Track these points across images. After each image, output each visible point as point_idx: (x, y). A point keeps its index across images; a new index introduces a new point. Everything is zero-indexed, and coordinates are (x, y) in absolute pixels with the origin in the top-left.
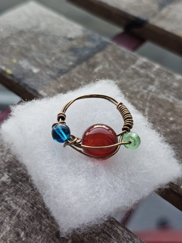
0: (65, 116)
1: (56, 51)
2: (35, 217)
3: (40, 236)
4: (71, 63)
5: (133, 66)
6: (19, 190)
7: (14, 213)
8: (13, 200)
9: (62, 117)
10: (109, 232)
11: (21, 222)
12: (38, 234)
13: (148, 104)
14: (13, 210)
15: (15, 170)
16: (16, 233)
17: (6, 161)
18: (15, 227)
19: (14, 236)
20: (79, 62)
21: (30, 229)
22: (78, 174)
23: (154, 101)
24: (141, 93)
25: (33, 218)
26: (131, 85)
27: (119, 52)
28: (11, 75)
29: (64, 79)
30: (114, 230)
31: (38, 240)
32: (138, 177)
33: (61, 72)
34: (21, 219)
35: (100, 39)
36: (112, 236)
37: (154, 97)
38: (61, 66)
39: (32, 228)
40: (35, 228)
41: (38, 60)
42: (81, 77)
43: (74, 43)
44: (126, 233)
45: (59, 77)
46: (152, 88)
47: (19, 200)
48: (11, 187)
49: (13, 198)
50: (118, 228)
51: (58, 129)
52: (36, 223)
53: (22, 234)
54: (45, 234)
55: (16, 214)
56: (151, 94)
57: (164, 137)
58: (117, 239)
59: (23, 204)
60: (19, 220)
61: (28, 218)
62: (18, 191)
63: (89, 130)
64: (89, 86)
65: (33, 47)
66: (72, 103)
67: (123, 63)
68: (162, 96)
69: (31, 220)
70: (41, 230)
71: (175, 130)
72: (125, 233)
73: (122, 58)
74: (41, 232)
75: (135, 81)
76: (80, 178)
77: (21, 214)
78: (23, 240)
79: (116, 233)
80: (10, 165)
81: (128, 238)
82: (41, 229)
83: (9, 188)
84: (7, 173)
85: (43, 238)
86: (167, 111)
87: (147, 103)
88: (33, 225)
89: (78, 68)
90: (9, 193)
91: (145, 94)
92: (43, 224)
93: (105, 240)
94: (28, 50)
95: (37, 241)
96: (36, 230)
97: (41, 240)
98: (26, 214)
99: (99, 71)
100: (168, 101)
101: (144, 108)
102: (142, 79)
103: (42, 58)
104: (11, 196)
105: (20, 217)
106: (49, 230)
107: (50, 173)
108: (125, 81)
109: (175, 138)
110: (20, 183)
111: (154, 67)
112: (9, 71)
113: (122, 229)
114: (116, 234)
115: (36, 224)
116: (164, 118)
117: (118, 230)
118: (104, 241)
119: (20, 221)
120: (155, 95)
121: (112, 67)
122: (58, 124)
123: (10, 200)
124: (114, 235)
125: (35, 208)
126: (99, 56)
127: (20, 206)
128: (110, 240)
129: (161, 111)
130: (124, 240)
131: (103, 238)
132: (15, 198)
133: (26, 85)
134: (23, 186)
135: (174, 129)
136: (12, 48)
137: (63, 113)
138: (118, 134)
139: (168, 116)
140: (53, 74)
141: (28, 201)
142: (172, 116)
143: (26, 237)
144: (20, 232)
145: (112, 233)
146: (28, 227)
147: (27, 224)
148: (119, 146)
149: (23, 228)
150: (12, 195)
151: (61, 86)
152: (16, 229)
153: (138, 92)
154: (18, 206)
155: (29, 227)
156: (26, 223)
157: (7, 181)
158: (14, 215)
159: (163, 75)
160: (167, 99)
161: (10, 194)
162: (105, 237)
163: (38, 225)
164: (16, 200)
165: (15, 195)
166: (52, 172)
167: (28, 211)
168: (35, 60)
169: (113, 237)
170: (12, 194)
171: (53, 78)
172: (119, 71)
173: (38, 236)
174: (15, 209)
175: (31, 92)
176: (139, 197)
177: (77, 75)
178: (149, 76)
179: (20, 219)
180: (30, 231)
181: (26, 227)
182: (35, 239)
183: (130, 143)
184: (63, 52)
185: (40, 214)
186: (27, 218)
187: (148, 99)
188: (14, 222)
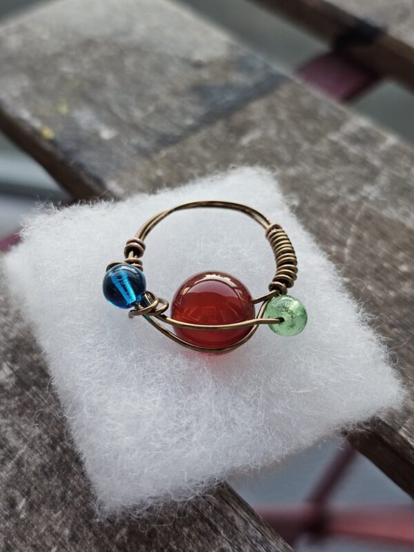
0: (143, 246)
1: (160, 90)
2: (55, 469)
3: (60, 512)
4: (189, 122)
5: (334, 137)
6: (30, 405)
7: (11, 456)
8: (12, 425)
9: (135, 250)
10: (215, 521)
11: (23, 477)
12: (56, 507)
13: (354, 228)
14: (10, 447)
15: (28, 358)
16: (9, 499)
17: (12, 335)
18: (8, 486)
19: (4, 505)
20: (208, 120)
21: (40, 493)
22: (148, 385)
23: (370, 223)
24: (341, 203)
25: (51, 470)
26: (322, 182)
27: (305, 102)
28: (52, 142)
29: (167, 157)
30: (227, 517)
31: (54, 520)
32: (290, 402)
33: (165, 141)
34: (24, 470)
35: (267, 67)
36: (219, 529)
37: (372, 213)
38: (165, 127)
39: (46, 493)
40: (52, 493)
41: (117, 109)
42: (207, 155)
43: (205, 74)
44: (254, 527)
45: (157, 151)
46: (371, 191)
47: (26, 428)
48: (14, 396)
49: (13, 421)
50: (236, 512)
51: (119, 277)
52: (55, 481)
53: (22, 504)
54: (71, 510)
55: (14, 457)
56: (366, 204)
57: (366, 314)
58: (230, 537)
59: (32, 436)
60: (19, 470)
61: (39, 469)
62: (27, 407)
63: (190, 283)
64: (212, 181)
65: (110, 78)
66: (162, 218)
67: (310, 126)
68: (391, 213)
69: (46, 474)
70: (63, 498)
71: (408, 296)
72: (250, 525)
73: (311, 114)
74: (63, 503)
75: (332, 172)
76: (149, 395)
77: (26, 458)
78: (22, 516)
79: (232, 524)
80: (18, 347)
81: (257, 537)
82: (65, 497)
83: (8, 398)
84: (9, 364)
85: (65, 518)
86: (397, 249)
87: (351, 227)
88: (48, 485)
89: (203, 134)
90: (7, 408)
91: (350, 205)
92: (70, 487)
93: (202, 537)
94: (97, 84)
95: (52, 523)
96: (53, 497)
97: (61, 522)
98: (36, 460)
99: (252, 143)
100: (403, 225)
101: (344, 238)
102: (350, 168)
103: (124, 106)
104: (10, 416)
105: (23, 466)
106: (81, 501)
107: (85, 377)
108: (308, 169)
109: (406, 315)
110: (34, 388)
111: (383, 140)
112: (48, 133)
113: (247, 515)
114: (229, 525)
115: (56, 484)
116: (386, 265)
117: (236, 518)
118: (199, 538)
119: (22, 474)
120: (374, 207)
121: (284, 136)
122: (121, 266)
123: (7, 425)
124: (224, 528)
125: (59, 449)
126: (257, 109)
127: (25, 441)
128: (214, 538)
129: (382, 248)
130: (245, 541)
131: (200, 532)
132: (17, 421)
133: (80, 166)
134: (40, 395)
135: (405, 293)
136: (63, 79)
137: (138, 240)
138: (256, 299)
139: (398, 260)
140: (145, 144)
141: (46, 432)
142: (406, 261)
143: (29, 511)
144: (18, 499)
145: (222, 524)
146: (36, 488)
147: (35, 481)
148: (255, 326)
149: (26, 490)
150: (12, 414)
151: (160, 173)
152: (10, 491)
153: (333, 200)
154: (21, 441)
155: (39, 489)
156: (33, 479)
157: (7, 381)
158: (11, 459)
159: (402, 162)
160: (401, 219)
161: (10, 411)
162: (203, 529)
163: (58, 487)
164: (19, 426)
165: (20, 415)
166: (90, 373)
167: (41, 453)
168: (108, 108)
169: (222, 532)
170: (12, 411)
171: (144, 153)
172: (298, 146)
173: (55, 512)
174: (15, 447)
175: (90, 182)
176: (289, 449)
177: (200, 150)
178: (368, 162)
179: (22, 468)
180: (38, 498)
181: (32, 489)
182: (48, 518)
183: (281, 320)
184: (175, 93)
185: (66, 463)
186: (37, 469)
187: (357, 218)
188: (7, 475)
